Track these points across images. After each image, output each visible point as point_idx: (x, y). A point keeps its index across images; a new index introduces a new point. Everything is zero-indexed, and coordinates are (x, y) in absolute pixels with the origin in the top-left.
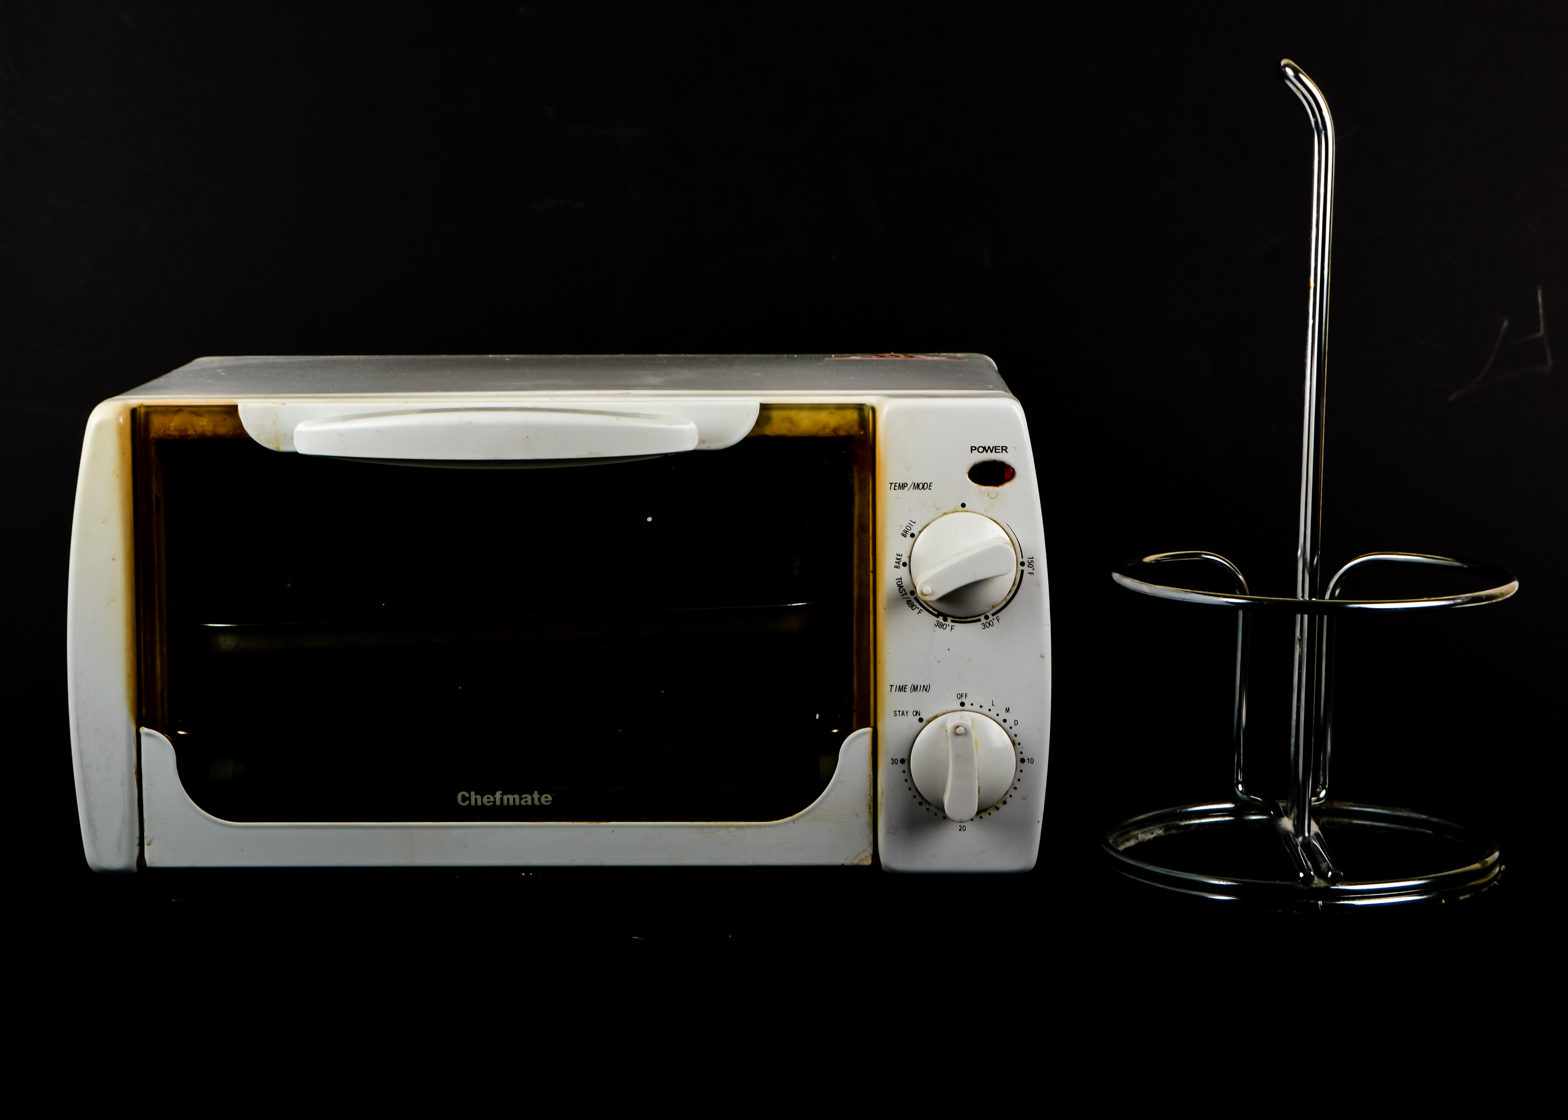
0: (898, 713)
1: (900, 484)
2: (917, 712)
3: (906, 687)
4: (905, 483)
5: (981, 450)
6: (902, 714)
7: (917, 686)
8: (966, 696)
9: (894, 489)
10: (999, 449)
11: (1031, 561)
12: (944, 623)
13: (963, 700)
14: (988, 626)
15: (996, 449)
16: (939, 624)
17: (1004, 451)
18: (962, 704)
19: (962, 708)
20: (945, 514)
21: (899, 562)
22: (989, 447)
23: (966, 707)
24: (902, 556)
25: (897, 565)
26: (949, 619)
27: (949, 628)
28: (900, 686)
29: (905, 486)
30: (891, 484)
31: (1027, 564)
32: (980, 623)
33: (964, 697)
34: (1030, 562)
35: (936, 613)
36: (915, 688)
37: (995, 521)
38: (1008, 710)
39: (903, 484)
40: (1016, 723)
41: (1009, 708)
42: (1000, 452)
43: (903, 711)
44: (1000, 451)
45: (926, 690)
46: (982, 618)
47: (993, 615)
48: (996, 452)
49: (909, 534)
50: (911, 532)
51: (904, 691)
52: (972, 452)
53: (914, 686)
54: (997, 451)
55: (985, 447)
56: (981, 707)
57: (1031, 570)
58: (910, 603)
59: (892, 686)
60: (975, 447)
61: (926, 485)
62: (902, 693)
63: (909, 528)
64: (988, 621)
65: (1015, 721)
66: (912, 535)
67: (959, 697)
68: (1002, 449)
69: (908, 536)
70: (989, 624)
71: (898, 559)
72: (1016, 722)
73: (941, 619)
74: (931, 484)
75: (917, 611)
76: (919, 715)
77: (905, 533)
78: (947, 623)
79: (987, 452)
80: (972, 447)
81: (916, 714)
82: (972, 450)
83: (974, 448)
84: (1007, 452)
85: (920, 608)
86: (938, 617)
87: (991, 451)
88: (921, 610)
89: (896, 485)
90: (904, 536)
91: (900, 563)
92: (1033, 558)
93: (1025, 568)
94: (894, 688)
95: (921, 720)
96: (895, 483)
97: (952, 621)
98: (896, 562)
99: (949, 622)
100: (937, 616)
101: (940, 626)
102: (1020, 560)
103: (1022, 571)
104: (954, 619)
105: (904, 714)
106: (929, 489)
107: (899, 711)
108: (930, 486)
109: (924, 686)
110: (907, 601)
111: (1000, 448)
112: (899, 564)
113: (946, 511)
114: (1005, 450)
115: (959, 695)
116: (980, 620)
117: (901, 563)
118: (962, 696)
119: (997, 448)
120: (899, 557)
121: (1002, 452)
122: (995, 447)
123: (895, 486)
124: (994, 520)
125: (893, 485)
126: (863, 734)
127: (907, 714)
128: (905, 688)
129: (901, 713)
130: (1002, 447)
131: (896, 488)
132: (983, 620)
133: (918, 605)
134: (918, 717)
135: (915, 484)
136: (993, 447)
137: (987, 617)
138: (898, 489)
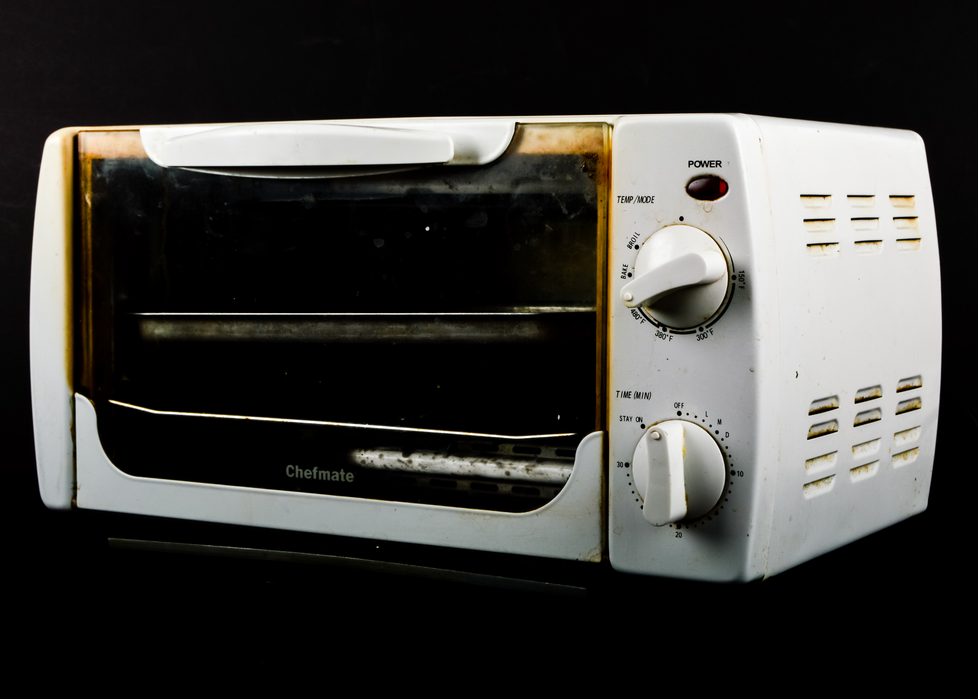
0: (623, 418)
1: (626, 197)
2: (639, 418)
3: (630, 393)
4: (631, 197)
5: (698, 164)
6: (627, 420)
7: (640, 393)
8: (682, 406)
9: (622, 202)
10: (714, 164)
11: (742, 275)
12: (663, 333)
13: (680, 409)
14: (702, 338)
15: (711, 164)
16: (659, 334)
17: (718, 165)
18: (679, 413)
19: (679, 417)
20: (665, 226)
21: (625, 272)
22: (705, 162)
23: (684, 416)
24: (627, 267)
25: (624, 275)
26: (668, 329)
27: (668, 338)
28: (625, 392)
29: (631, 200)
30: (619, 197)
31: (738, 278)
32: (695, 335)
33: (680, 407)
34: (741, 276)
35: (656, 323)
36: (638, 395)
37: (709, 235)
38: (720, 422)
39: (629, 197)
40: (727, 436)
41: (721, 420)
42: (714, 167)
43: (628, 417)
44: (715, 165)
45: (647, 398)
46: (697, 329)
47: (707, 327)
48: (711, 166)
49: (634, 245)
50: (635, 244)
51: (629, 398)
52: (689, 167)
53: (637, 393)
54: (712, 165)
55: (701, 161)
56: (696, 417)
57: (741, 284)
58: (634, 312)
59: (618, 392)
60: (693, 162)
61: (649, 199)
62: (627, 399)
63: (634, 241)
64: (702, 333)
65: (726, 433)
66: (637, 247)
67: (676, 406)
68: (717, 164)
69: (633, 247)
70: (704, 336)
71: (624, 270)
72: (727, 434)
73: (661, 329)
74: (653, 198)
75: (640, 320)
76: (642, 421)
77: (630, 245)
78: (666, 333)
79: (703, 166)
80: (689, 162)
81: (639, 420)
82: (689, 164)
83: (691, 163)
84: (721, 166)
85: (643, 318)
86: (658, 327)
87: (707, 166)
88: (643, 319)
89: (623, 198)
90: (629, 247)
91: (626, 274)
92: (744, 272)
93: (737, 282)
94: (620, 394)
95: (643, 426)
96: (623, 197)
97: (671, 332)
98: (622, 273)
99: (667, 333)
100: (657, 326)
101: (660, 336)
102: (732, 273)
103: (734, 285)
104: (672, 330)
105: (628, 420)
106: (652, 202)
107: (624, 417)
108: (653, 199)
109: (646, 393)
110: (632, 310)
111: (715, 163)
112: (625, 274)
113: (666, 224)
114: (719, 164)
115: (676, 404)
116: (695, 332)
117: (627, 274)
118: (679, 405)
119: (712, 163)
120: (625, 268)
121: (716, 166)
122: (711, 161)
123: (622, 199)
124: (709, 233)
125: (621, 198)
126: (595, 436)
127: (631, 419)
128: (630, 395)
129: (626, 418)
130: (717, 161)
131: (623, 201)
132: (698, 333)
133: (641, 315)
134: (640, 423)
135: (639, 197)
136: (709, 161)
137: (701, 329)
138: (625, 202)
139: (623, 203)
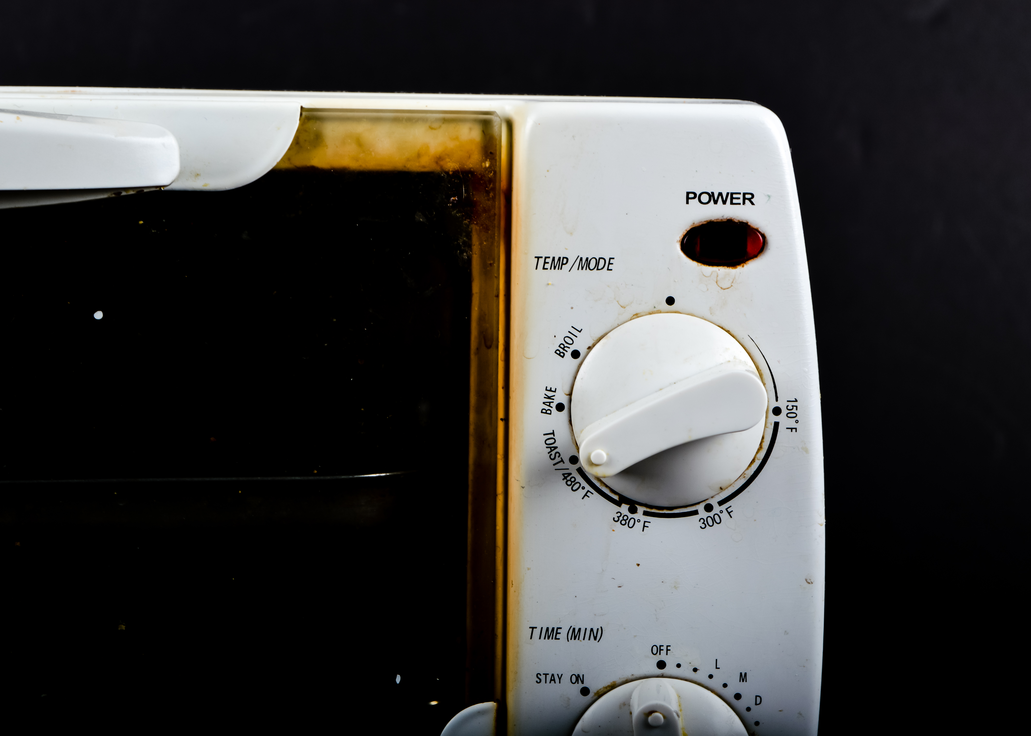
0: (543, 677)
1: (554, 258)
2: (578, 677)
3: (559, 631)
4: (564, 258)
5: (705, 198)
6: (551, 680)
7: (580, 629)
8: (667, 650)
9: (544, 268)
10: (739, 198)
11: (793, 406)
12: (630, 516)
13: (663, 657)
14: (711, 523)
15: (732, 198)
16: (621, 518)
17: (747, 201)
18: (661, 665)
19: (660, 672)
20: (637, 316)
21: (550, 403)
22: (720, 194)
23: (670, 669)
24: (555, 392)
25: (547, 408)
26: (641, 509)
27: (639, 526)
28: (548, 629)
29: (563, 264)
30: (538, 258)
31: (784, 411)
32: (695, 518)
33: (664, 652)
34: (790, 407)
35: (616, 497)
36: (575, 634)
37: (728, 332)
38: (743, 677)
39: (560, 258)
40: (758, 702)
41: (746, 674)
42: (740, 204)
43: (553, 675)
44: (741, 201)
45: (595, 638)
46: (701, 508)
47: (721, 503)
48: (732, 203)
49: (570, 351)
50: (573, 348)
51: (556, 639)
52: (687, 203)
53: (574, 629)
54: (735, 201)
55: (713, 193)
56: (695, 670)
57: (791, 423)
58: (568, 478)
59: (533, 628)
60: (695, 194)
61: (602, 262)
62: (552, 642)
63: (570, 342)
64: (711, 514)
65: (756, 696)
66: (576, 354)
67: (655, 652)
68: (744, 199)
69: (568, 355)
70: (714, 520)
71: (549, 398)
72: (758, 698)
73: (624, 508)
74: (612, 261)
75: (581, 492)
76: (583, 682)
77: (562, 350)
78: (635, 516)
79: (716, 202)
80: (688, 193)
81: (577, 680)
82: (688, 198)
83: (691, 196)
84: (753, 204)
85: (588, 488)
86: (620, 505)
87: (724, 202)
88: (588, 491)
89: (547, 260)
90: (559, 355)
91: (552, 404)
92: (796, 401)
93: (782, 418)
94: (537, 632)
95: (585, 691)
96: (546, 258)
97: (645, 513)
98: (544, 403)
99: (639, 515)
100: (618, 504)
101: (623, 522)
102: (774, 404)
103: (776, 425)
104: (648, 510)
105: (554, 680)
106: (608, 269)
107: (546, 675)
108: (609, 264)
109: (592, 630)
110: (563, 475)
111: (741, 196)
112: (549, 406)
113: (638, 311)
114: (750, 200)
115: (655, 648)
116: (696, 513)
117: (554, 405)
118: (660, 650)
119: (734, 196)
120: (550, 394)
121: (744, 203)
122: (732, 194)
123: (545, 263)
124: (727, 329)
125: (541, 261)
126: (480, 713)
127: (560, 679)
128: (557, 633)
129: (549, 678)
130: (744, 194)
131: (547, 266)
132: (703, 514)
133: (584, 483)
134: (580, 686)
135: (581, 259)
136: (728, 194)
137: (709, 508)
138: (551, 269)
139: (547, 269)
